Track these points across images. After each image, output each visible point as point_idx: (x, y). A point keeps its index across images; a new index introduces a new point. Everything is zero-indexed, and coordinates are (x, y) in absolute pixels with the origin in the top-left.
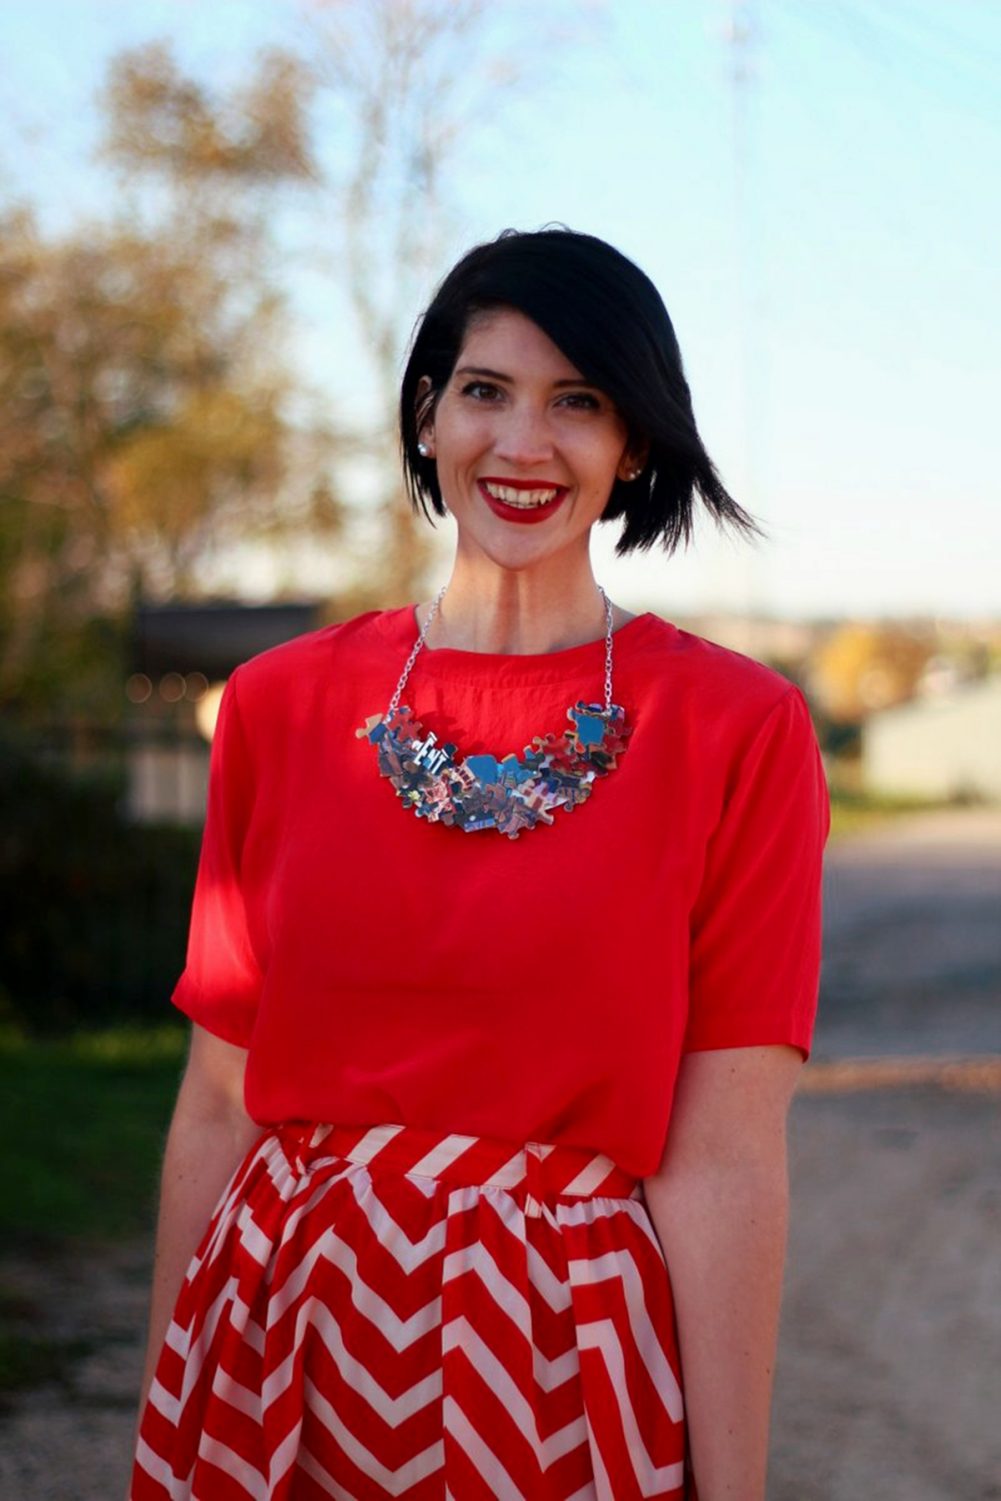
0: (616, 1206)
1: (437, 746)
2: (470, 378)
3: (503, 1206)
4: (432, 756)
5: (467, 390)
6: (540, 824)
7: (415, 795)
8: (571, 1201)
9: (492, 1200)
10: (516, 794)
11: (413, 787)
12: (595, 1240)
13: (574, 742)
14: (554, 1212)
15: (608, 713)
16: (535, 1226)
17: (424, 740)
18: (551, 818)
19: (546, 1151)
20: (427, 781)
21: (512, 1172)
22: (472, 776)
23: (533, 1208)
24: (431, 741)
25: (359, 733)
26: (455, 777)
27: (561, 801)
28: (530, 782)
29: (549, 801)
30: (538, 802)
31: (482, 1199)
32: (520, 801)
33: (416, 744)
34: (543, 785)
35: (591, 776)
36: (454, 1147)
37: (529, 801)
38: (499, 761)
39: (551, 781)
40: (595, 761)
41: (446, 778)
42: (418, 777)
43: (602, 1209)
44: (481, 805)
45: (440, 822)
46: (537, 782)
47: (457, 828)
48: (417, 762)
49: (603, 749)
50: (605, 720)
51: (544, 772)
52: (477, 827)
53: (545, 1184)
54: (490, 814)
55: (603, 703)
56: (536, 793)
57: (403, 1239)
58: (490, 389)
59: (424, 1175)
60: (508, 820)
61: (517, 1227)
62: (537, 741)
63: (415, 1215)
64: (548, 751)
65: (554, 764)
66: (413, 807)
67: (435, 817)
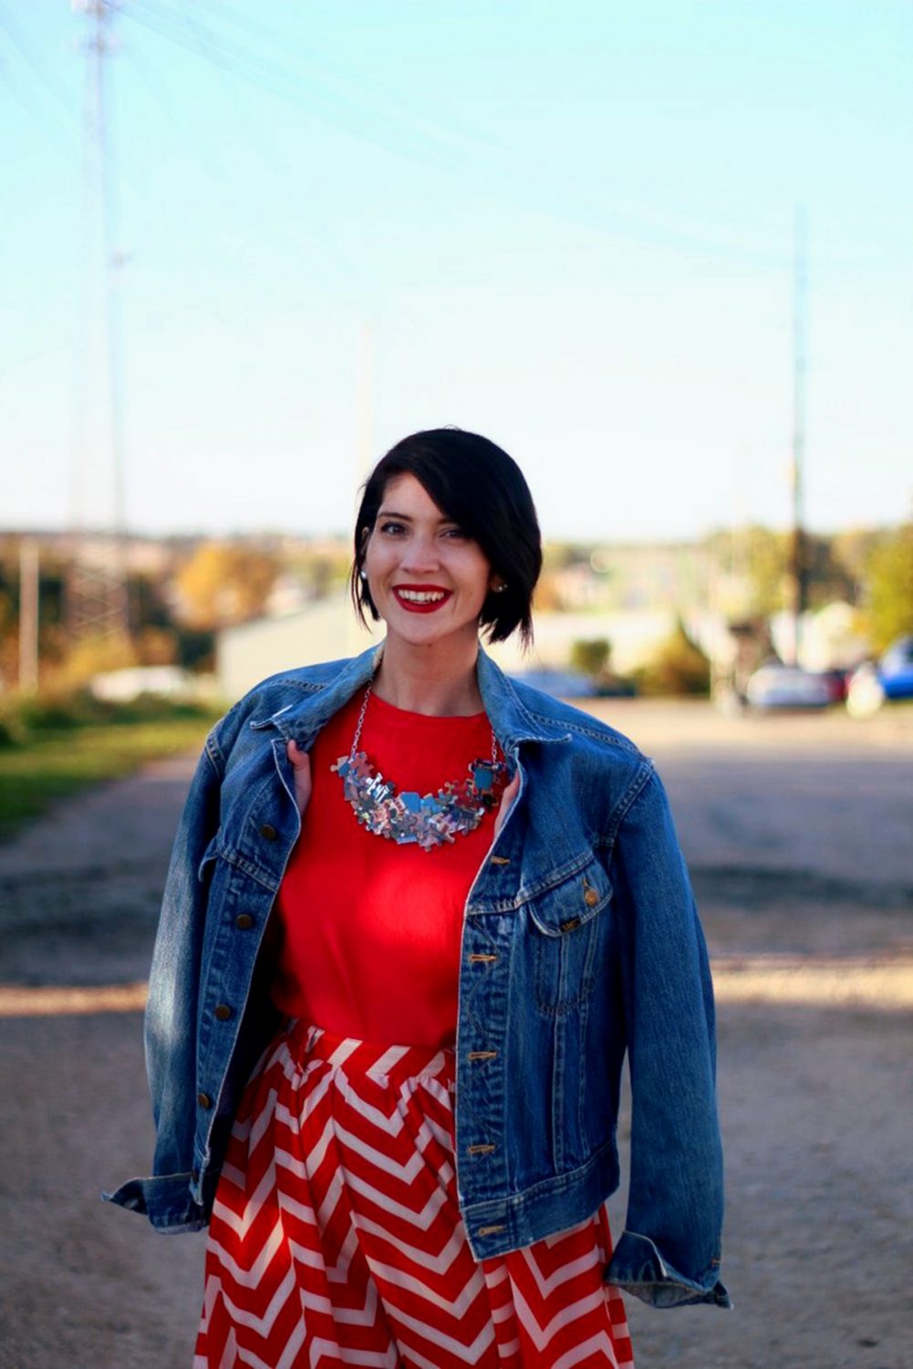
1: (382, 783)
2: (385, 520)
4: (379, 790)
5: (384, 528)
6: (444, 842)
7: (366, 816)
10: (431, 821)
11: (366, 810)
13: (472, 787)
15: (496, 767)
17: (374, 777)
18: (453, 839)
20: (375, 808)
21: (435, 1065)
22: (403, 806)
24: (379, 778)
25: (333, 768)
26: (393, 805)
27: (461, 827)
28: (441, 813)
29: (452, 828)
30: (446, 828)
32: (433, 827)
33: (369, 780)
34: (449, 816)
35: (482, 811)
37: (439, 827)
38: (422, 797)
39: (455, 814)
40: (486, 800)
41: (387, 806)
42: (369, 804)
44: (409, 827)
45: (382, 835)
46: (445, 813)
47: (392, 840)
48: (369, 792)
49: (491, 791)
50: (492, 772)
51: (451, 807)
52: (404, 841)
54: (414, 833)
55: (492, 759)
56: (444, 822)
59: (378, 1073)
60: (425, 838)
62: (447, 785)
64: (454, 792)
65: (458, 802)
66: (365, 823)
67: (378, 832)
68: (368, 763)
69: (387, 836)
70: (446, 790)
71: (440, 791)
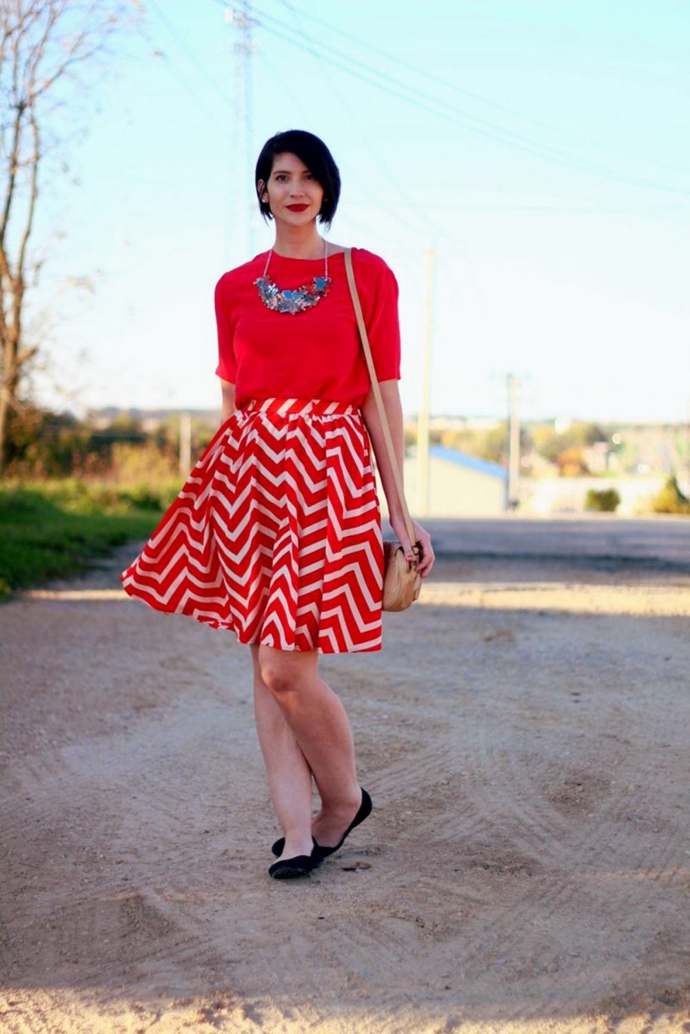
0: (339, 416)
1: (276, 287)
2: (278, 175)
3: (306, 418)
4: (274, 290)
5: (277, 179)
6: (301, 311)
7: (268, 302)
8: (326, 416)
9: (303, 416)
10: (296, 302)
11: (268, 299)
12: (332, 426)
13: (314, 288)
14: (321, 419)
15: (326, 280)
16: (315, 424)
17: (272, 285)
18: (305, 309)
19: (317, 402)
20: (272, 298)
21: (308, 408)
22: (284, 296)
23: (315, 418)
24: (274, 285)
25: (254, 283)
26: (279, 296)
27: (309, 304)
28: (300, 299)
29: (305, 304)
30: (302, 304)
31: (300, 417)
32: (296, 304)
33: (270, 287)
34: (304, 300)
35: (319, 298)
36: (290, 403)
37: (299, 304)
38: (292, 292)
39: (306, 298)
40: (321, 293)
41: (277, 297)
42: (269, 296)
43: (335, 417)
44: (285, 305)
45: (274, 310)
46: (302, 298)
47: (278, 311)
48: (269, 292)
49: (323, 290)
51: (305, 296)
52: (284, 311)
53: (318, 410)
54: (288, 307)
55: (325, 277)
56: (301, 302)
57: (276, 430)
58: (283, 177)
59: (282, 412)
60: (293, 309)
61: (309, 423)
62: (304, 287)
63: (279, 423)
64: (306, 290)
65: (308, 293)
66: (267, 305)
67: (272, 308)
68: (270, 280)
69: (276, 309)
70: (303, 289)
71: (300, 289)
